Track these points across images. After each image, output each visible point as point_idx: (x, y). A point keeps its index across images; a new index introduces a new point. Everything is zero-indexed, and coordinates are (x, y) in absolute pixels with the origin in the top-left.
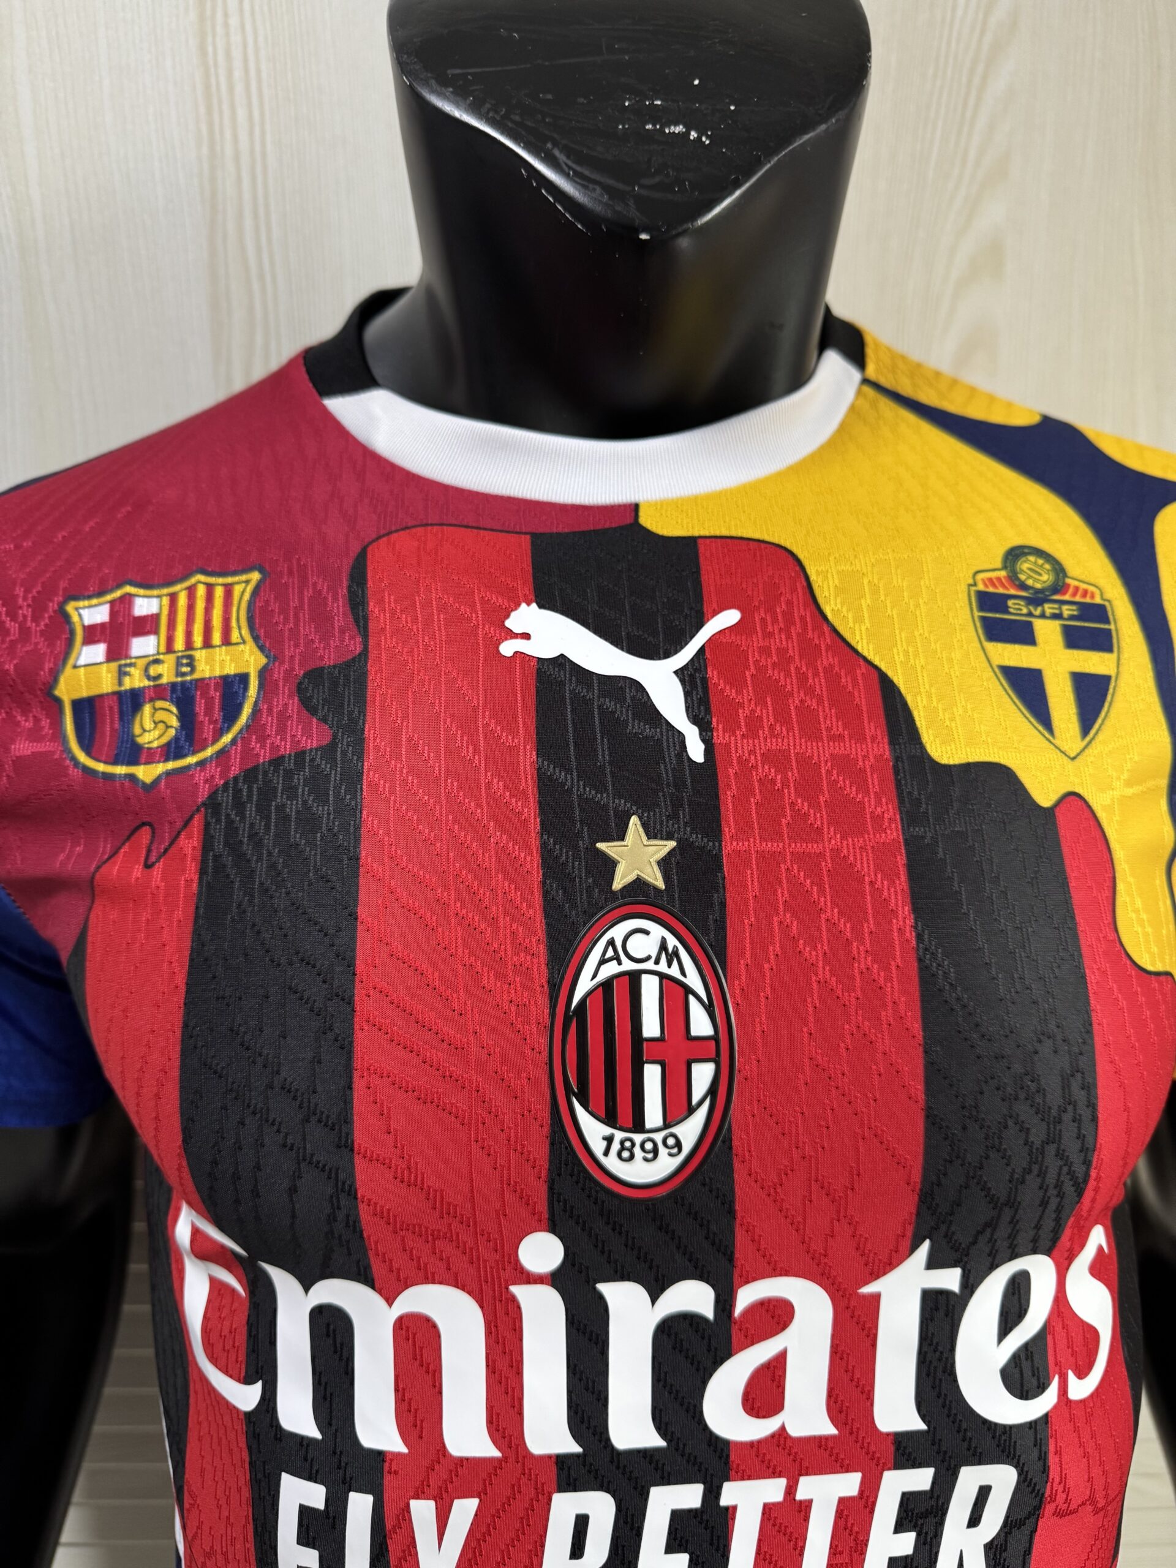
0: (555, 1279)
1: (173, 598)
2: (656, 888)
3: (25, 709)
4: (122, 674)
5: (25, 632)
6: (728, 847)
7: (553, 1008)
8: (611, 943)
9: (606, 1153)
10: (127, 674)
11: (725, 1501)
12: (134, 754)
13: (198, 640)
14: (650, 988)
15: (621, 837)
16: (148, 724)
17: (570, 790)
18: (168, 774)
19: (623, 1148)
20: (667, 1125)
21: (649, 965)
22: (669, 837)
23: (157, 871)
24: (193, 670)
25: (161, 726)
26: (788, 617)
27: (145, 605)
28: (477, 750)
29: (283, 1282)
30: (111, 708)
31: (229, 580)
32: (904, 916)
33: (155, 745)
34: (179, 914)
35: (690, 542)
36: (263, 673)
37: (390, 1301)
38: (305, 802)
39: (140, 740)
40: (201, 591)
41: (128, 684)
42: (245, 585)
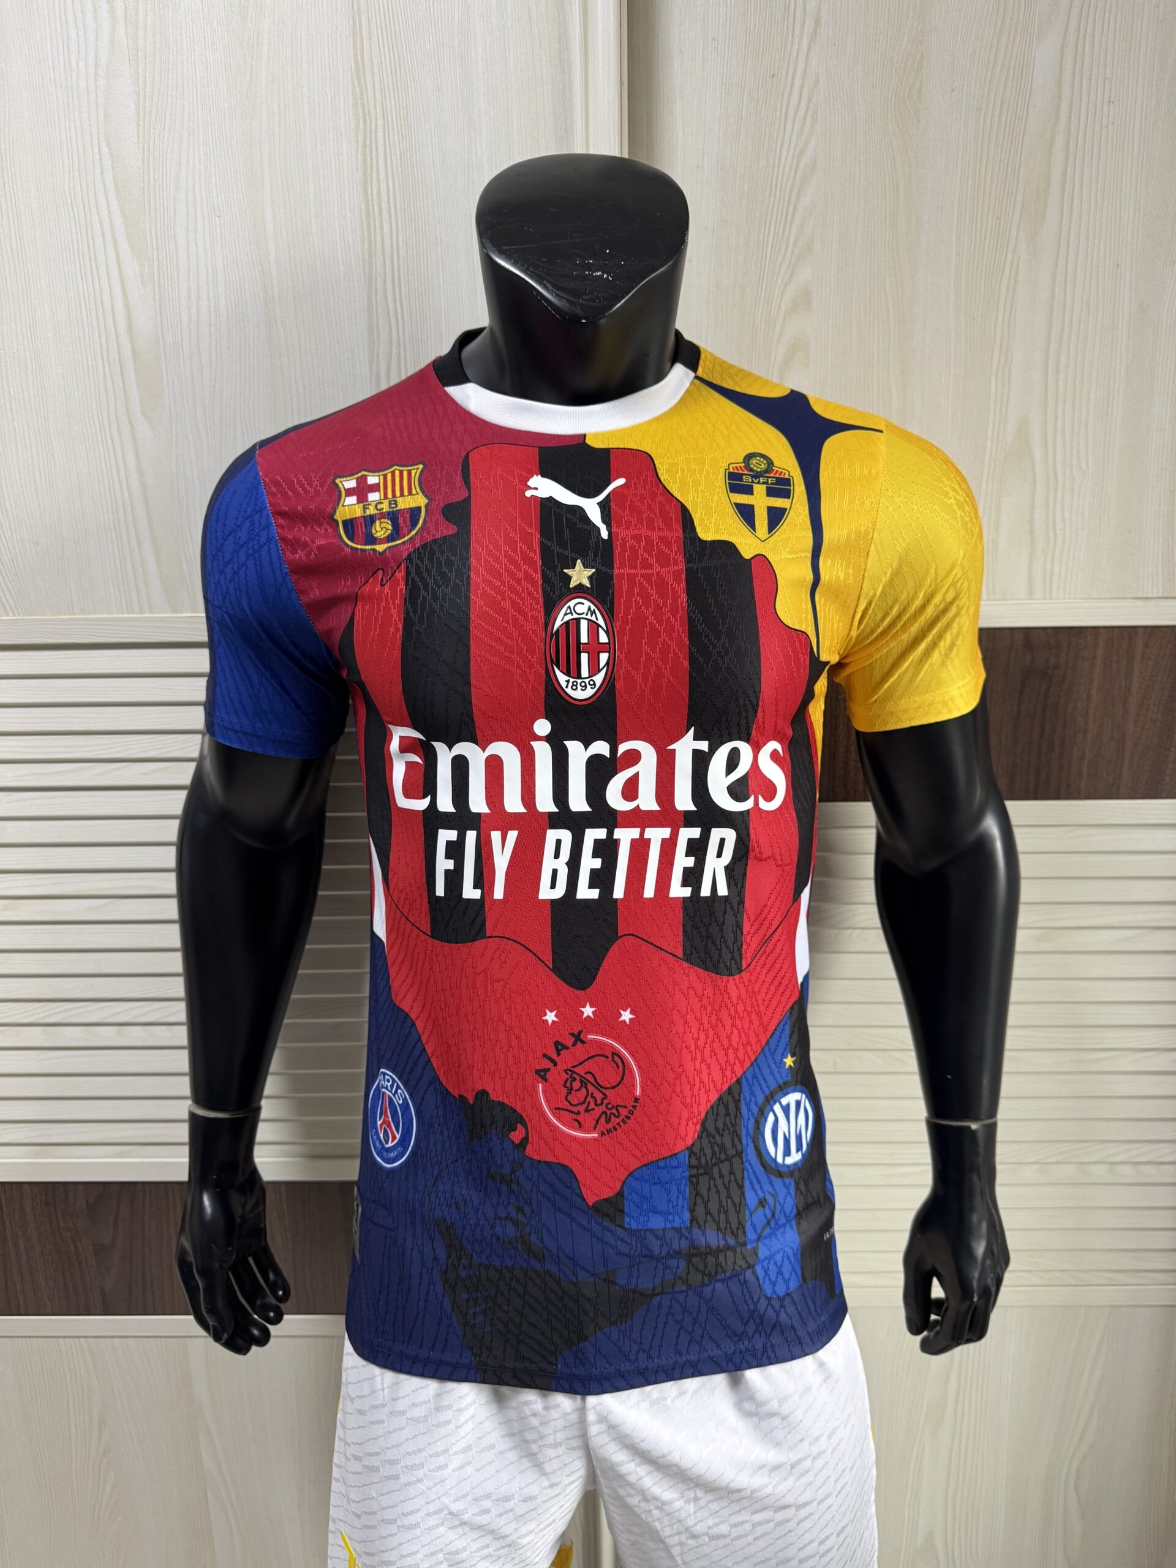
0: (548, 739)
1: (385, 477)
2: (587, 587)
3: (320, 525)
4: (365, 508)
5: (317, 492)
6: (616, 572)
7: (546, 631)
8: (569, 607)
9: (567, 687)
10: (368, 508)
11: (615, 837)
12: (373, 541)
13: (398, 493)
14: (584, 625)
15: (574, 567)
16: (378, 529)
17: (553, 550)
18: (389, 548)
19: (573, 685)
20: (590, 677)
21: (584, 616)
22: (593, 568)
23: (387, 586)
24: (397, 506)
25: (384, 529)
26: (646, 483)
27: (372, 480)
28: (516, 534)
29: (440, 747)
30: (361, 523)
31: (410, 468)
32: (683, 597)
33: (382, 537)
34: (397, 602)
35: (607, 451)
36: (427, 506)
37: (484, 750)
38: (447, 556)
39: (375, 536)
40: (397, 473)
41: (368, 513)
42: (417, 470)
